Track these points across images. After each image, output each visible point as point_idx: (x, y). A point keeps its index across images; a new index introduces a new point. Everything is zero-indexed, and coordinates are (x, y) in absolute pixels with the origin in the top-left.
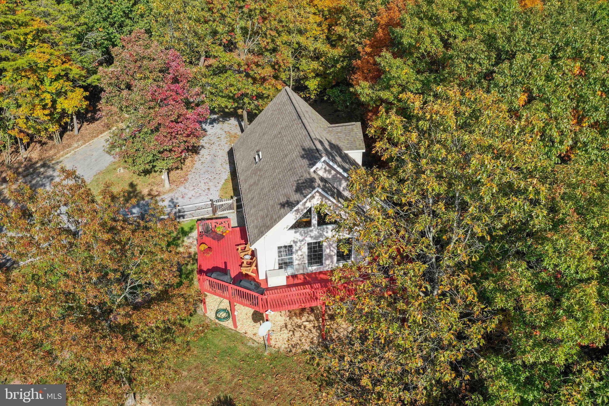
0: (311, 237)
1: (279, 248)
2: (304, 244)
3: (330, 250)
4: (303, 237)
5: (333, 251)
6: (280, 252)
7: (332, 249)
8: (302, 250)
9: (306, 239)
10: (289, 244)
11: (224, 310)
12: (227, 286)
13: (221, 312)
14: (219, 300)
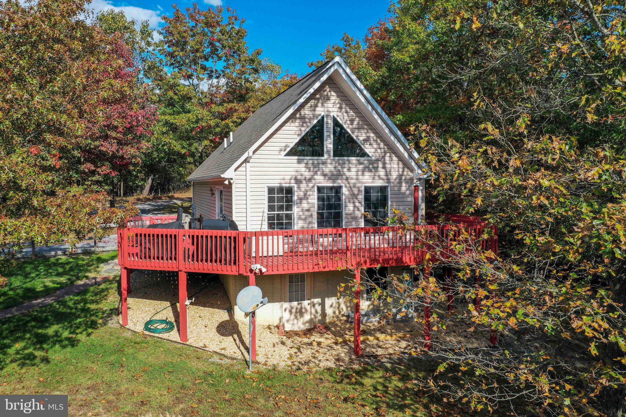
0: (324, 175)
1: (271, 190)
2: (313, 187)
3: (355, 206)
4: (311, 173)
5: (358, 210)
6: (271, 200)
7: (357, 204)
8: (310, 201)
9: (316, 177)
10: (287, 185)
11: (163, 320)
12: (175, 236)
13: (156, 323)
14: (153, 312)
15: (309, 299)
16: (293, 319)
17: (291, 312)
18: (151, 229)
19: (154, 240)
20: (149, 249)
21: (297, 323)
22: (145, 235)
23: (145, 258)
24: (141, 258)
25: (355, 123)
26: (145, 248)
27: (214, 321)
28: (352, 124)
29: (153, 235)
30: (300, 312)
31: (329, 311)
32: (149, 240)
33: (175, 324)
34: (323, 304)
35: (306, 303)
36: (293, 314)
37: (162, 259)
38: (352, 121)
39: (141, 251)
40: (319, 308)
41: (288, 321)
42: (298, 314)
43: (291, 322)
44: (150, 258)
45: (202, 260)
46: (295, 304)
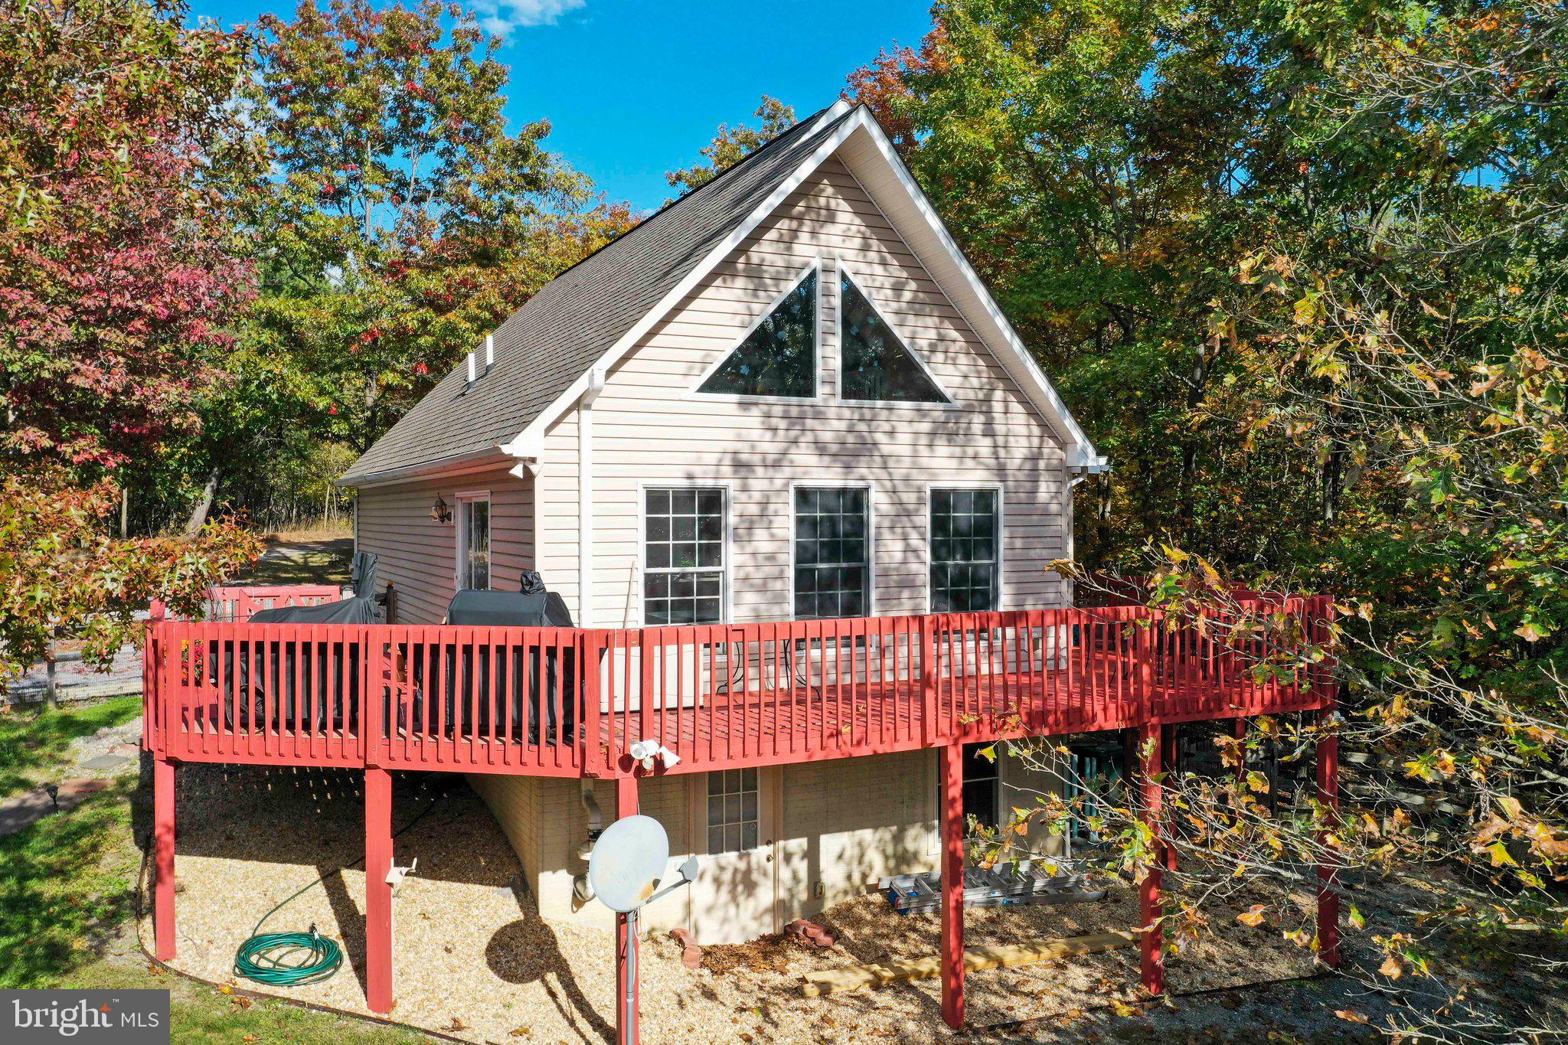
0: (820, 448)
1: (656, 500)
2: (782, 491)
4: (780, 445)
6: (655, 529)
9: (794, 459)
10: (709, 483)
11: (301, 935)
12: (354, 647)
13: (278, 946)
14: (263, 904)
15: (768, 843)
16: (726, 905)
17: (717, 882)
18: (267, 626)
19: (276, 661)
20: (260, 694)
21: (737, 915)
22: (244, 646)
23: (245, 725)
24: (229, 727)
25: (907, 296)
26: (245, 690)
27: (473, 929)
28: (898, 299)
29: (275, 646)
30: (746, 883)
31: (833, 875)
32: (261, 664)
33: (342, 945)
34: (812, 855)
35: (761, 852)
36: (725, 890)
37: (307, 726)
38: (898, 288)
39: (230, 702)
40: (802, 867)
41: (709, 910)
42: (740, 888)
43: (719, 914)
44: (260, 723)
45: (449, 730)
46: (730, 857)
